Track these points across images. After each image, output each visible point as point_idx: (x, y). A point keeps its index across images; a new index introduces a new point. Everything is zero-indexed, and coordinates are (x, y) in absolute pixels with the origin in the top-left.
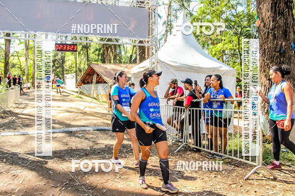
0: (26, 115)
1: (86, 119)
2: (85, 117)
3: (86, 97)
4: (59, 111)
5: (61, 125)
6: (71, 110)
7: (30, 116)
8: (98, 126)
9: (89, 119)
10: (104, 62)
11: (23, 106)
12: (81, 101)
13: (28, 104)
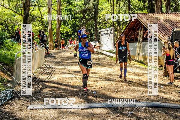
0: (54, 83)
1: (134, 90)
2: (133, 88)
4: (96, 79)
5: (101, 97)
6: (112, 78)
8: (152, 101)
9: (139, 91)
10: (152, 10)
11: (49, 71)
13: (54, 68)
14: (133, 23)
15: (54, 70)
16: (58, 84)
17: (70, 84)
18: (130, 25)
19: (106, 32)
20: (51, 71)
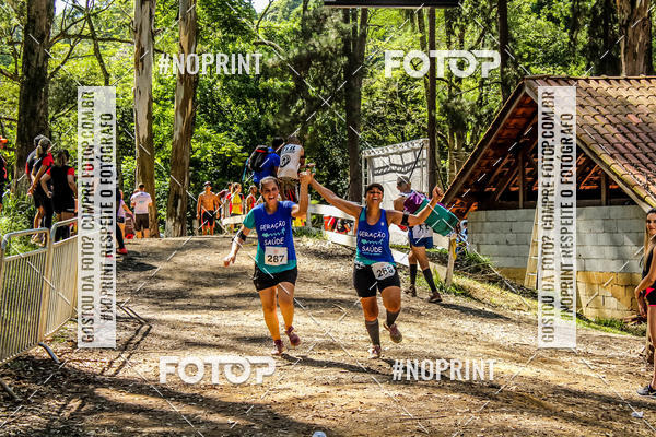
0: (140, 388)
3: (495, 289)
4: (333, 374)
7: (167, 393)
12: (465, 311)
13: (147, 321)
14: (514, 121)
15: (145, 327)
16: (155, 395)
17: (209, 394)
18: (505, 127)
19: (396, 159)
20: (129, 334)
